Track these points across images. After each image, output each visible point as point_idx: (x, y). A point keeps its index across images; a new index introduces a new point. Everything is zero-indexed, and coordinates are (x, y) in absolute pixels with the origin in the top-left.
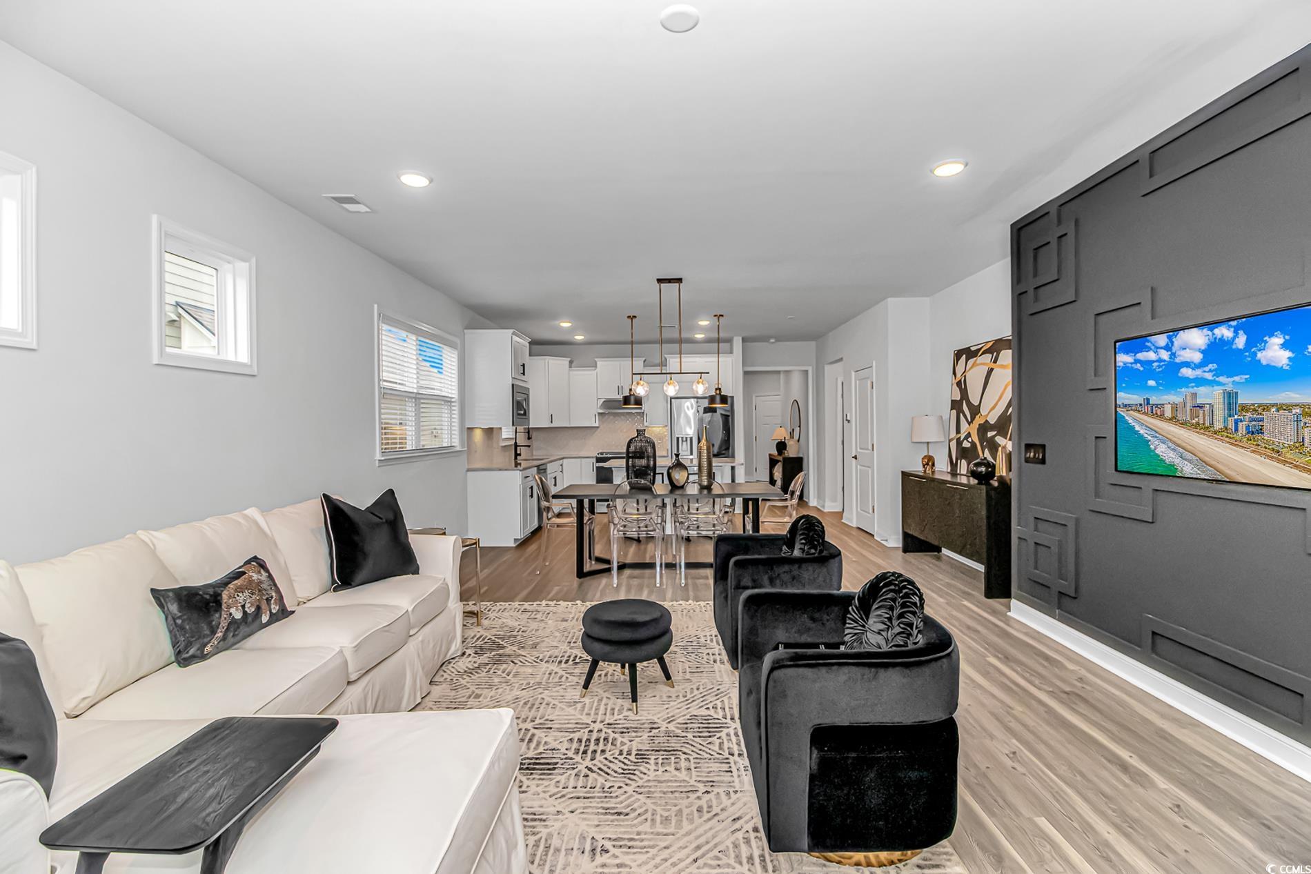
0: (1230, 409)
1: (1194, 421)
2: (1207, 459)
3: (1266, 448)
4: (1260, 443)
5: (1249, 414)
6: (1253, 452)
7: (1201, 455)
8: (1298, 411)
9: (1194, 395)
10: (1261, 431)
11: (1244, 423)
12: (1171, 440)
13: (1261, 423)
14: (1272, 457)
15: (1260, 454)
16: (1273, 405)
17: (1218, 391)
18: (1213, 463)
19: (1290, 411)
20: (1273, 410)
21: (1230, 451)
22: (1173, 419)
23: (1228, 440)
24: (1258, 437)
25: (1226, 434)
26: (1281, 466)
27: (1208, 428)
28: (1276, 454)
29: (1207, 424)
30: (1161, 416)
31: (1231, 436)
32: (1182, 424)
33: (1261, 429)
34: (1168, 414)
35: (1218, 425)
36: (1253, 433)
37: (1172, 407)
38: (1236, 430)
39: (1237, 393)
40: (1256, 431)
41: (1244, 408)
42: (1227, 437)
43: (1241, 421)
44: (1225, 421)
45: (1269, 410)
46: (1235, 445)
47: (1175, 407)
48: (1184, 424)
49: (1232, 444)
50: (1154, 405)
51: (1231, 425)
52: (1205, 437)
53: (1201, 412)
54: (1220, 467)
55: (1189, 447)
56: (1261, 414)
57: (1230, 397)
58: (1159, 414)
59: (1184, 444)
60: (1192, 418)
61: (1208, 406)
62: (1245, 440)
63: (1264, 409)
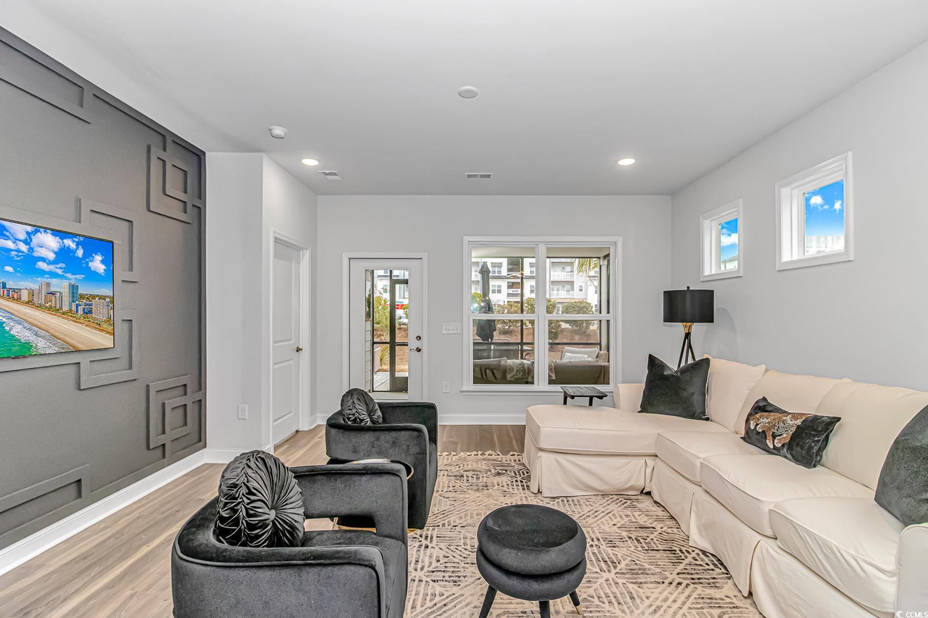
0: (73, 297)
1: (47, 305)
2: (57, 334)
3: (93, 322)
4: (90, 320)
5: (84, 301)
6: (87, 326)
7: (52, 331)
8: (108, 300)
9: (48, 284)
10: (90, 312)
11: (82, 307)
12: (27, 321)
13: (91, 307)
14: (97, 328)
15: (90, 326)
16: (97, 296)
17: (66, 283)
18: (62, 336)
19: (105, 300)
20: (97, 299)
21: (73, 327)
22: (30, 303)
23: (72, 318)
24: (89, 316)
25: (70, 314)
26: (101, 333)
27: (58, 310)
28: (98, 326)
29: (58, 307)
30: (18, 300)
31: (74, 315)
32: (38, 307)
33: (91, 311)
34: (25, 297)
35: (65, 308)
36: (87, 314)
37: (29, 293)
38: (77, 311)
39: (77, 286)
40: (88, 312)
41: (82, 297)
42: (71, 316)
43: (80, 306)
44: (70, 305)
45: (95, 299)
46: (76, 322)
47: (32, 293)
48: (39, 307)
49: (75, 321)
50: (10, 289)
51: (74, 308)
52: (56, 317)
53: (53, 298)
54: (67, 339)
55: (43, 326)
56: (91, 301)
57: (73, 288)
58: (16, 297)
59: (39, 324)
60: (46, 302)
61: (58, 293)
62: (82, 318)
63: (92, 298)
